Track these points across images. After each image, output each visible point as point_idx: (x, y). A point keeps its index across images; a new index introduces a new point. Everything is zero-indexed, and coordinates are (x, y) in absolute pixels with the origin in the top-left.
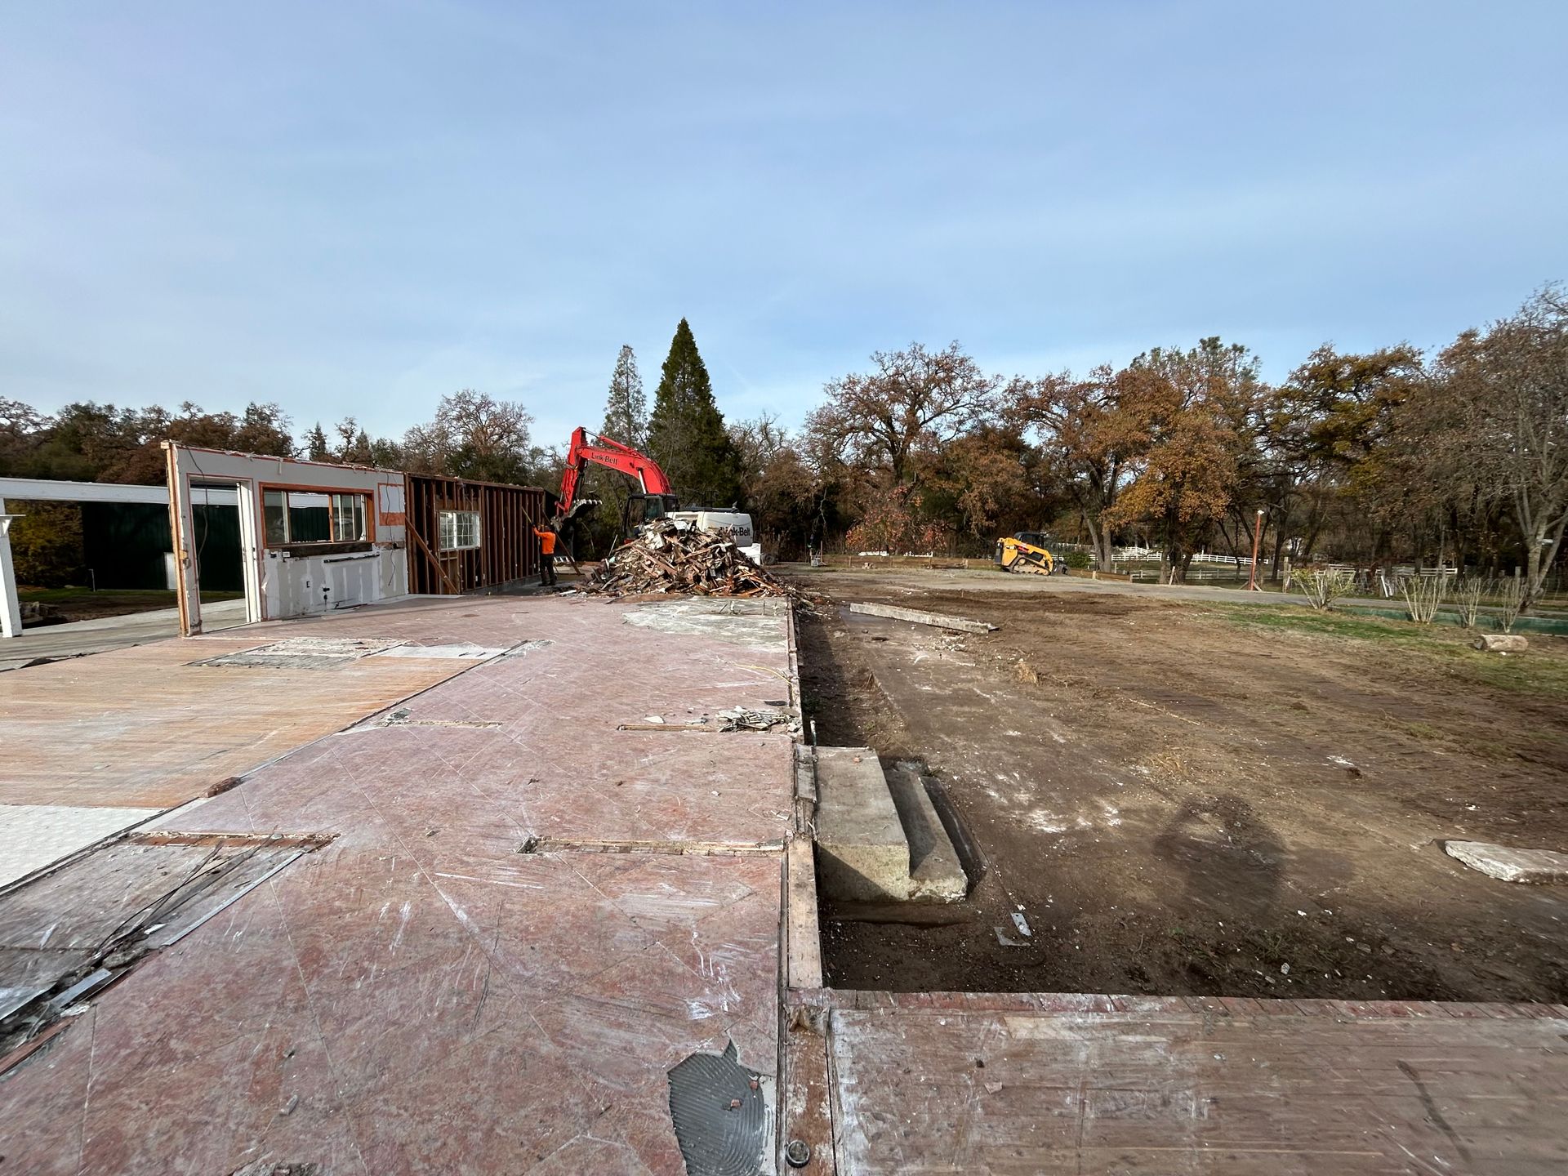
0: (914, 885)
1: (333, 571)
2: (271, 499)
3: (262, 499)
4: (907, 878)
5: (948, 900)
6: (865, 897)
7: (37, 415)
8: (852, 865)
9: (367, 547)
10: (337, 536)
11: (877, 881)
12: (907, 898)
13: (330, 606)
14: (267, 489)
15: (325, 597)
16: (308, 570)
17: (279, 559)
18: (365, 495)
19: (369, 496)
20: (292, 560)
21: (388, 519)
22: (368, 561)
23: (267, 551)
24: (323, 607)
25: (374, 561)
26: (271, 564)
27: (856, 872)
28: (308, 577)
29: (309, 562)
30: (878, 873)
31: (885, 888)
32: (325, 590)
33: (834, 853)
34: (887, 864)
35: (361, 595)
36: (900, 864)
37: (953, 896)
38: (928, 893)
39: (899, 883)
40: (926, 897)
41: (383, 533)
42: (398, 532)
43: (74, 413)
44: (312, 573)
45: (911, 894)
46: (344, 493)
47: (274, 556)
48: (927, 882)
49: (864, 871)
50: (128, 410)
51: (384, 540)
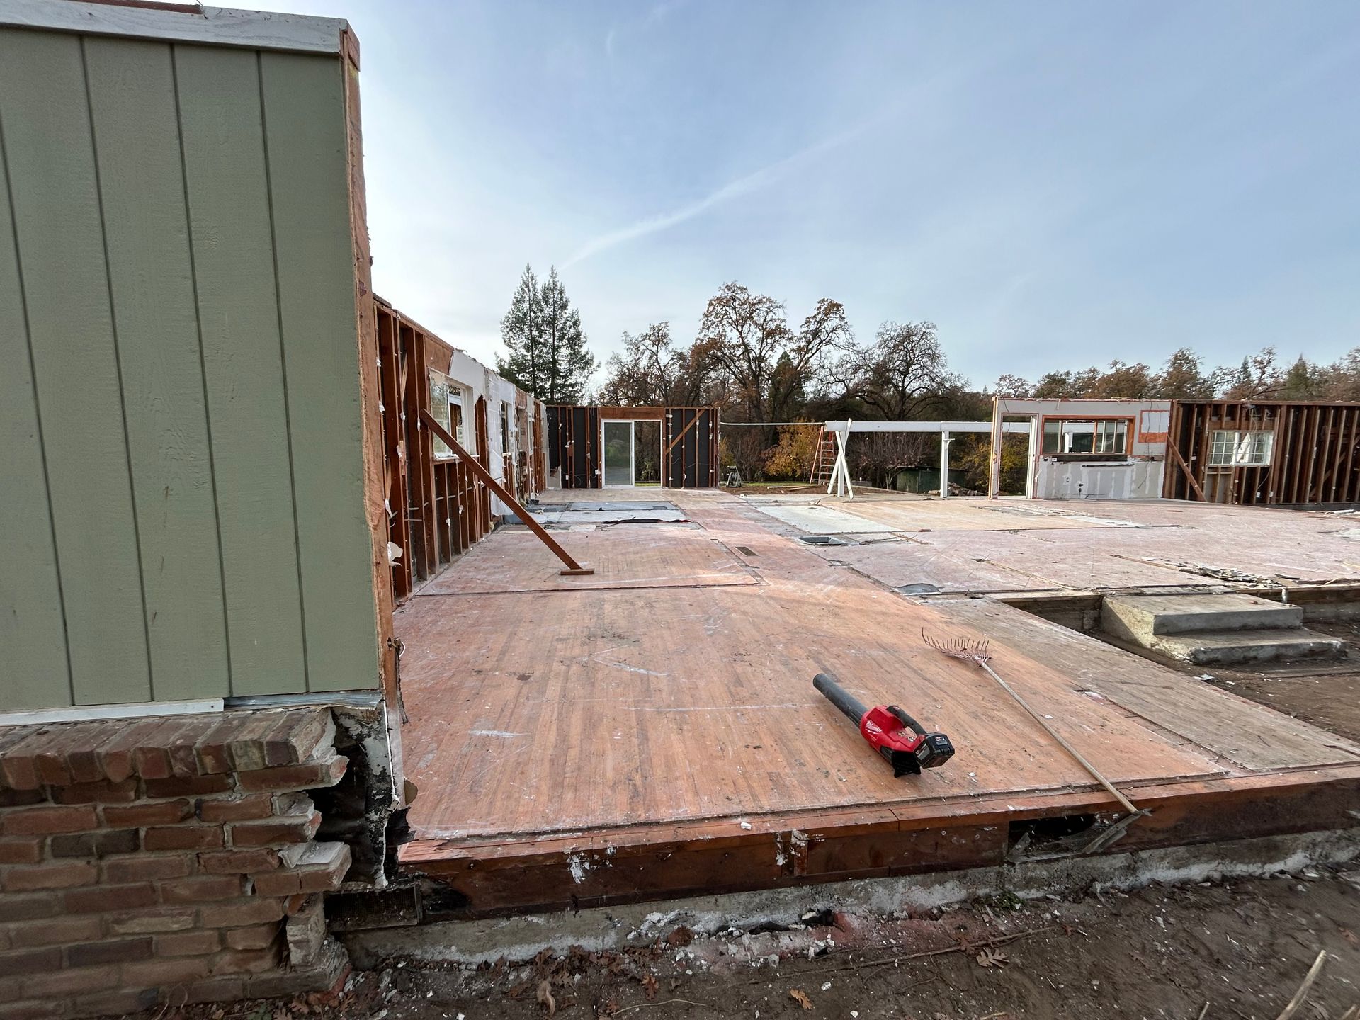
0: (1155, 640)
1: (1089, 473)
2: (1050, 428)
3: (1043, 426)
4: (1151, 634)
5: (1177, 658)
6: (1124, 638)
7: (1028, 385)
8: (1119, 616)
9: (1123, 458)
10: (1098, 448)
11: (1132, 629)
12: (1149, 647)
13: (1083, 496)
14: (1048, 420)
15: (1080, 490)
16: (1069, 471)
17: (1049, 462)
18: (1128, 420)
19: (1131, 420)
20: (1058, 463)
21: (1148, 438)
22: (1121, 468)
23: (1042, 457)
24: (1078, 496)
25: (1128, 470)
26: (1043, 465)
27: (1121, 620)
28: (1068, 475)
29: (1070, 465)
30: (1134, 625)
31: (1137, 636)
32: (1080, 485)
33: (1110, 605)
34: (1139, 621)
35: (1112, 492)
36: (1148, 623)
37: (1180, 656)
38: (1163, 648)
39: (1146, 635)
40: (1162, 650)
41: (1139, 448)
42: (1158, 448)
43: (1047, 380)
44: (1071, 473)
45: (1153, 645)
46: (1110, 420)
47: (1046, 460)
48: (1164, 641)
49: (1126, 622)
50: (1079, 373)
51: (1141, 454)
